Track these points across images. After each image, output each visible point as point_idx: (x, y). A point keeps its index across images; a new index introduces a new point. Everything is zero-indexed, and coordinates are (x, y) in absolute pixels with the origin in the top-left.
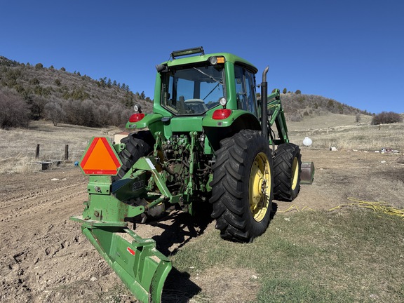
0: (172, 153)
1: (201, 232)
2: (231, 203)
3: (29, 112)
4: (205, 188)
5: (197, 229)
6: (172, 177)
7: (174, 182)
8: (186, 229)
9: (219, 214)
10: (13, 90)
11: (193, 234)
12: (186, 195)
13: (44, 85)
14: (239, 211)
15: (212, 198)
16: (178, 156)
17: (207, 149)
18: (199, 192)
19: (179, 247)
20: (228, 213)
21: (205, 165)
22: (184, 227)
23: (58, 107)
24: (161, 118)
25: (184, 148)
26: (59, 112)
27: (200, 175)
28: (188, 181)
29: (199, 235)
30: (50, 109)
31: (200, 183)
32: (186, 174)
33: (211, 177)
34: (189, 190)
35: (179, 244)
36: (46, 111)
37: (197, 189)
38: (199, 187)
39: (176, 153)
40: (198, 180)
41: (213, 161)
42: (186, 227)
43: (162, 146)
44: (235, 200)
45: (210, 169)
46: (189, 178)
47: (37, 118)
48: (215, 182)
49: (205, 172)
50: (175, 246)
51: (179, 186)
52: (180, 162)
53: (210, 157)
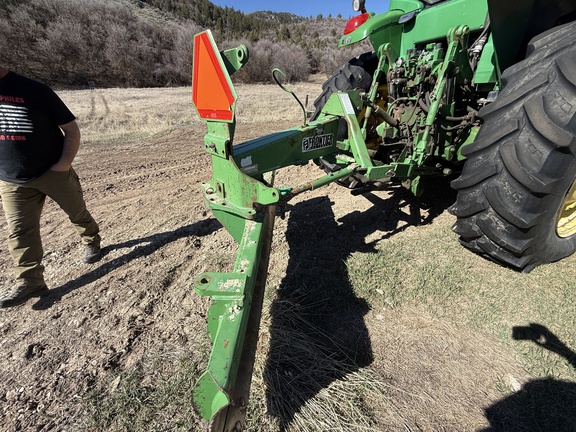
0: (403, 84)
1: (429, 221)
2: (507, 200)
3: (309, 66)
4: (454, 154)
5: (424, 213)
6: (396, 130)
7: (397, 140)
8: (406, 210)
9: (468, 213)
10: (299, 47)
11: (415, 220)
12: (408, 166)
13: (322, 38)
14: (526, 220)
15: (460, 178)
16: (413, 91)
17: (484, 72)
18: (440, 159)
19: (384, 237)
20: (490, 215)
21: (469, 108)
22: (403, 205)
23: (332, 59)
24: (399, 17)
25: (428, 71)
26: (332, 64)
27: (449, 128)
28: (420, 139)
29: (424, 224)
30: (325, 62)
31: (447, 143)
32: (421, 125)
33: (474, 132)
34: (417, 157)
35: (385, 233)
36: (321, 64)
37: (436, 153)
38: (442, 151)
39: (411, 84)
40: (444, 138)
41: (489, 100)
42: (408, 207)
43: (388, 75)
44: (522, 195)
45: (476, 118)
46: (422, 134)
47: (314, 72)
48: (479, 147)
49: (464, 123)
50: (377, 234)
51: (401, 147)
52: (414, 102)
53: (484, 90)
